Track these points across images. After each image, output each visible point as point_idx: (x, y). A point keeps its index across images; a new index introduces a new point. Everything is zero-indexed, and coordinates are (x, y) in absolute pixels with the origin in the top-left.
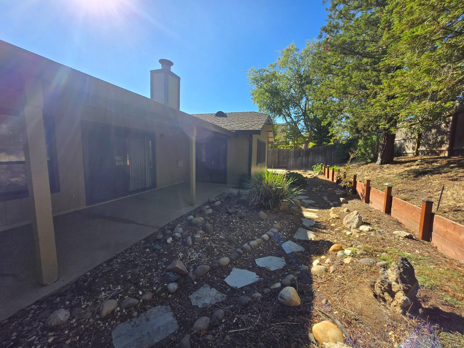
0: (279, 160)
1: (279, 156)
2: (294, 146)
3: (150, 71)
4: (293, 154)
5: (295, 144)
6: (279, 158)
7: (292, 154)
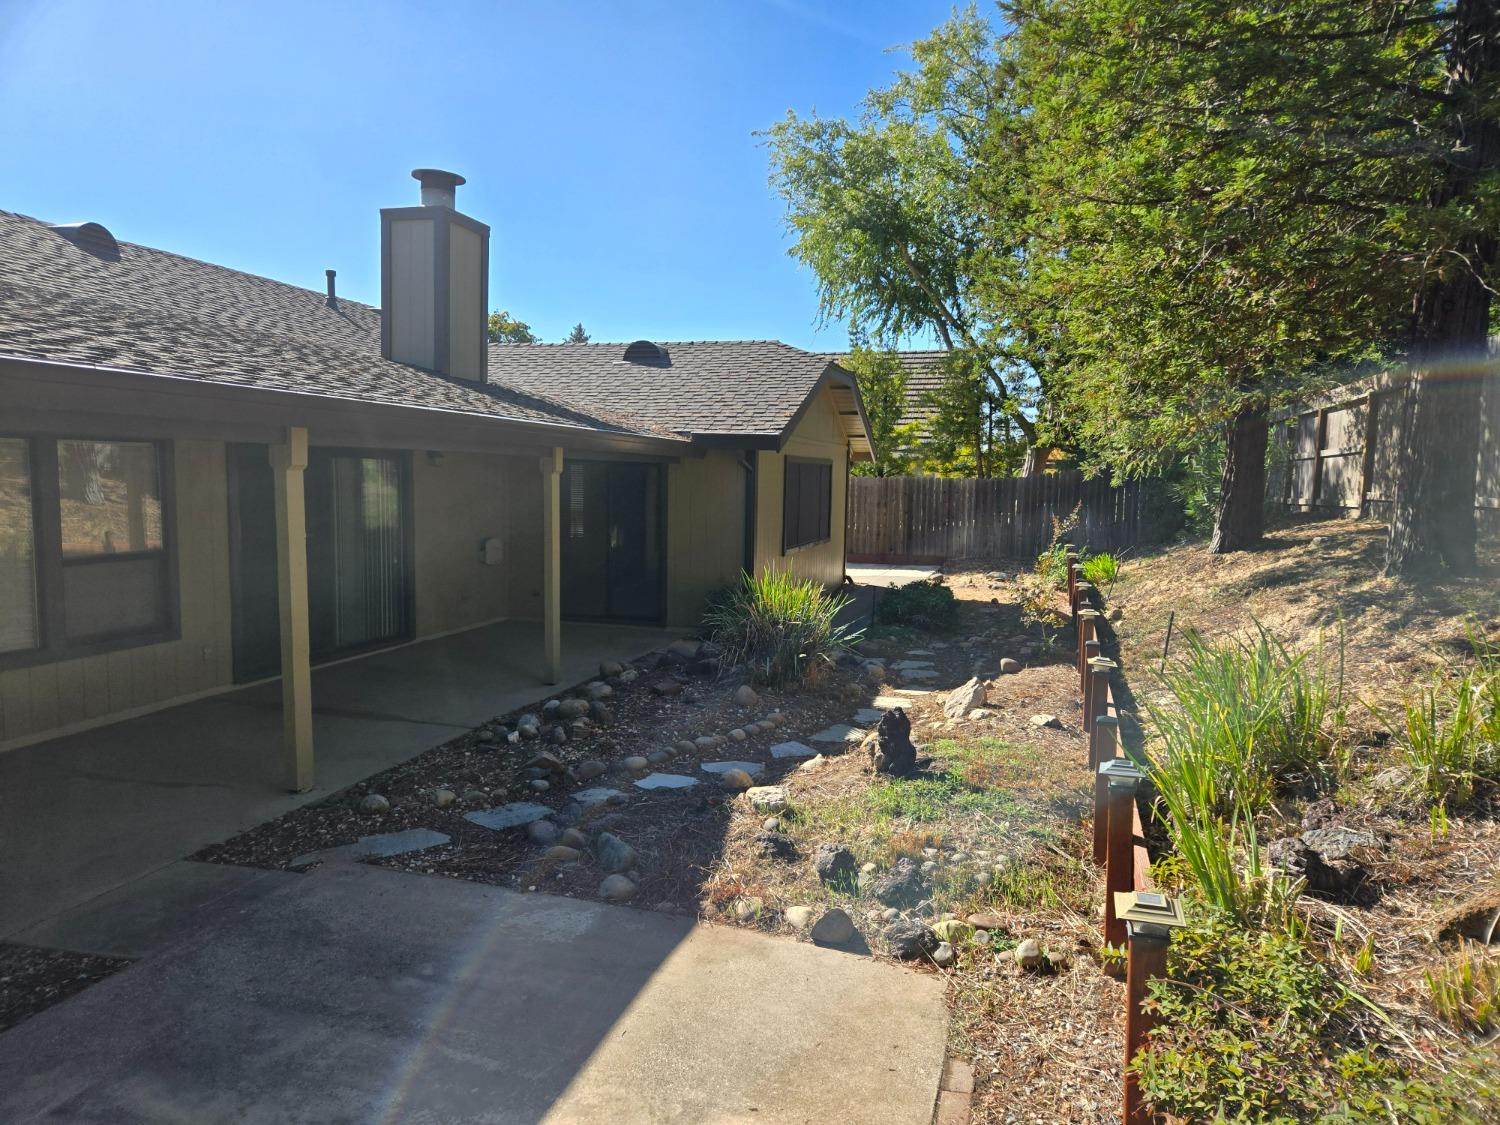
0: (910, 526)
1: (909, 513)
2: (975, 464)
3: (383, 212)
4: (973, 499)
5: (980, 455)
6: (910, 518)
7: (967, 502)
